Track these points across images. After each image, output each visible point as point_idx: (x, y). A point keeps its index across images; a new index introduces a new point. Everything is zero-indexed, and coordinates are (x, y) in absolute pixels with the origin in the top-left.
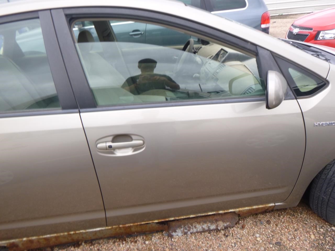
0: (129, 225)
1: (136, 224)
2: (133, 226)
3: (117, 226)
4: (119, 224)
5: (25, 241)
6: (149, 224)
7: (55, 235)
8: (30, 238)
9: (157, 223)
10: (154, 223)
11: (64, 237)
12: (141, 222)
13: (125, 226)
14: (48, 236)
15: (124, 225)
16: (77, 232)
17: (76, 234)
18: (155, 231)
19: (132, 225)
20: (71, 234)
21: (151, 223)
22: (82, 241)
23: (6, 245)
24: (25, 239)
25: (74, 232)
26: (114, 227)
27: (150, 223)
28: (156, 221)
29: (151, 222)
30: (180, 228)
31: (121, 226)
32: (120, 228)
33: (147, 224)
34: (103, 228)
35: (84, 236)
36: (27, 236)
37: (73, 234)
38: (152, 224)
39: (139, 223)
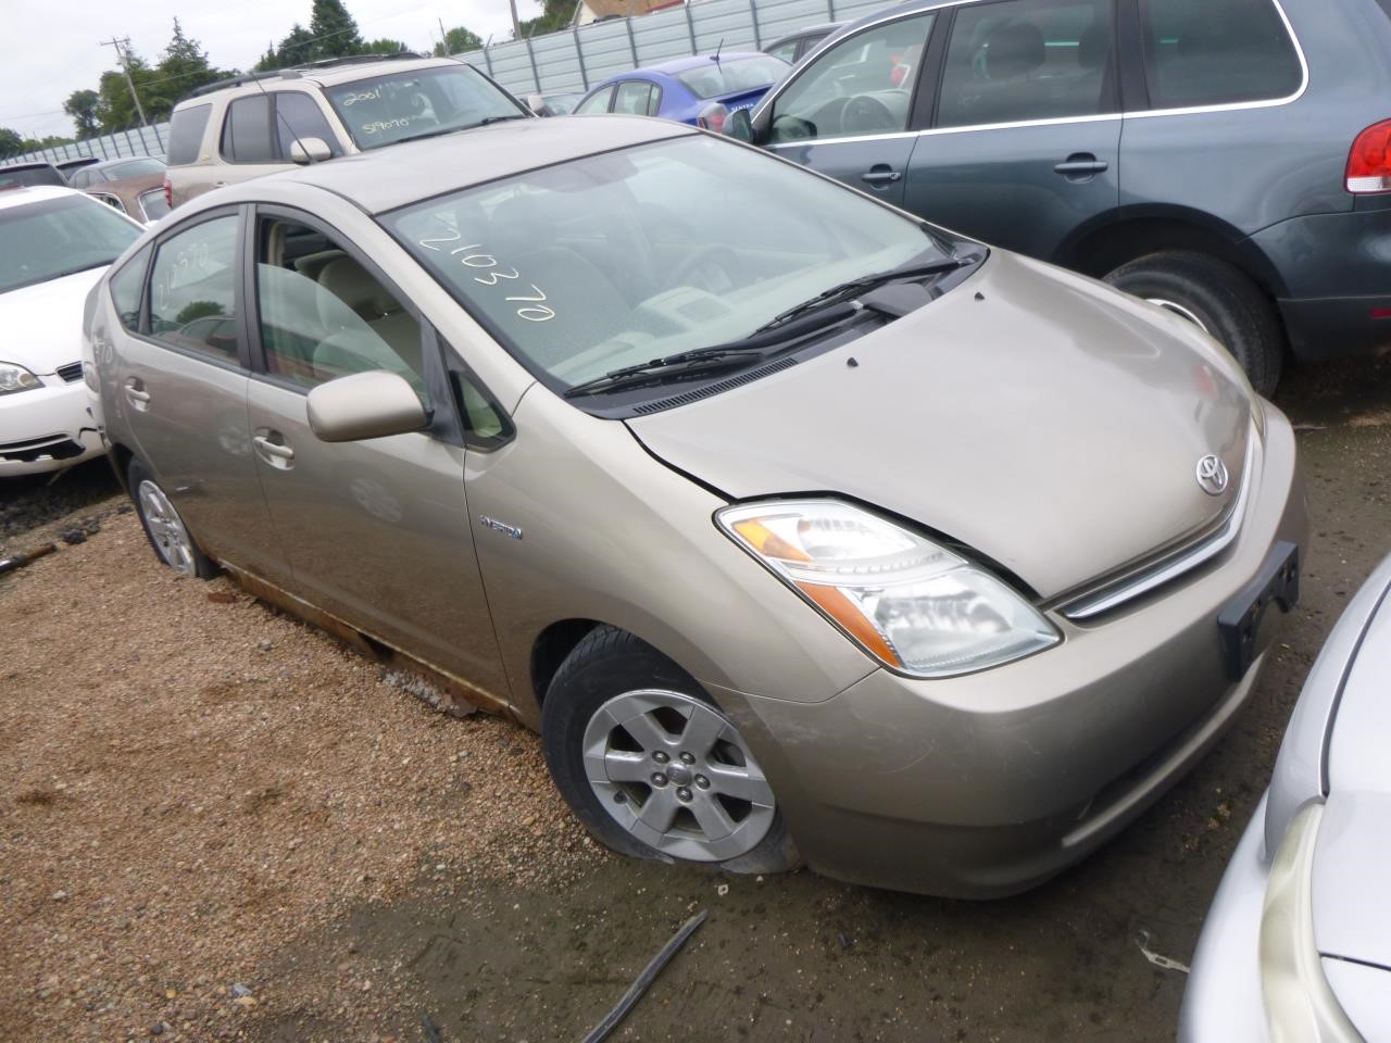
9: (359, 634)
28: (358, 630)
30: (401, 671)
33: (350, 628)
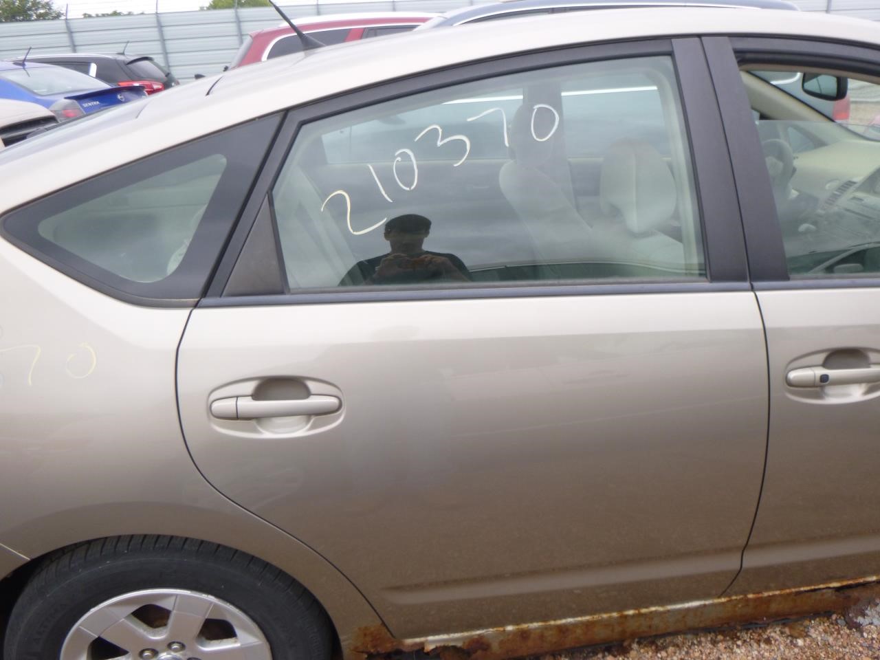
0: (771, 594)
1: (788, 591)
2: (780, 595)
3: (741, 596)
4: (745, 592)
5: (510, 632)
6: (818, 592)
7: (587, 618)
8: (525, 626)
9: (838, 589)
10: (829, 588)
11: (607, 624)
12: (800, 587)
13: (760, 595)
14: (570, 620)
15: (759, 593)
16: (644, 611)
17: (640, 615)
18: (812, 614)
19: (777, 592)
20: (626, 617)
21: (824, 589)
22: (633, 640)
23: (459, 644)
24: (510, 628)
25: (637, 612)
26: (734, 598)
27: (820, 589)
29: (822, 586)
30: (872, 605)
31: (750, 596)
32: (748, 600)
33: (814, 590)
34: (707, 602)
35: (656, 621)
36: (515, 622)
37: (633, 616)
38: (824, 591)
39: (793, 590)
